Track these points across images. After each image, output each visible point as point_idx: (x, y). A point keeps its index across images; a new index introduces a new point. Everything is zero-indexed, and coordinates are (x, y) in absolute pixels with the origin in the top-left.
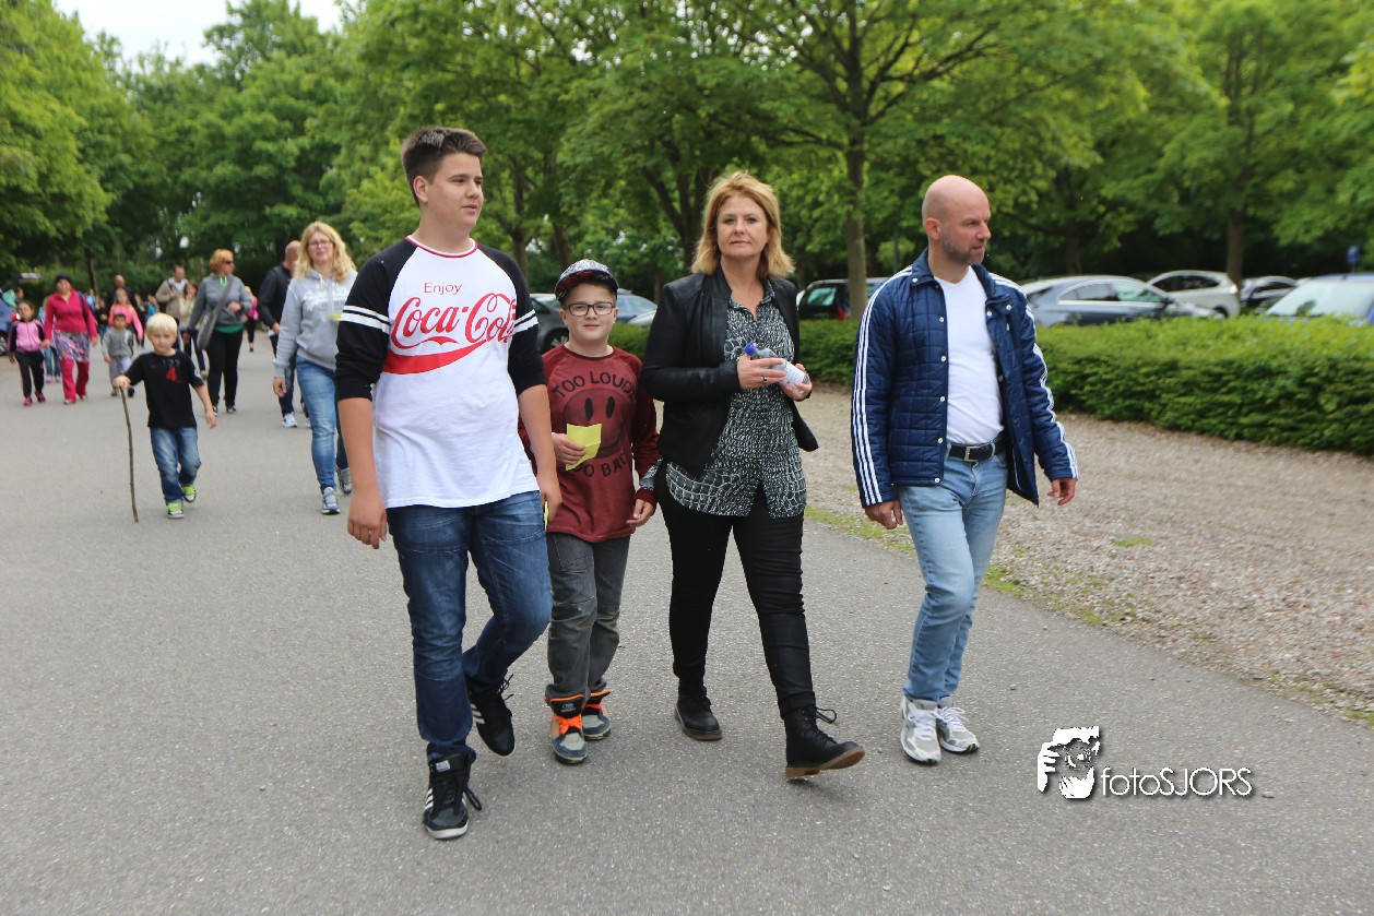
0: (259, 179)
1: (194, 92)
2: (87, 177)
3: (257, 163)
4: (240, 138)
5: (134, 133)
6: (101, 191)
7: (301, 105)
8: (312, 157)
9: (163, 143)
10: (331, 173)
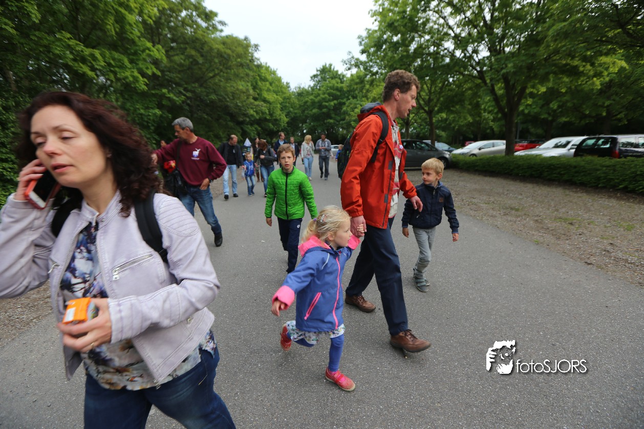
0: (324, 113)
1: (307, 92)
2: (282, 114)
3: (323, 109)
4: (319, 102)
5: (294, 103)
6: (285, 118)
7: (334, 92)
8: (337, 106)
9: (301, 106)
10: (344, 108)
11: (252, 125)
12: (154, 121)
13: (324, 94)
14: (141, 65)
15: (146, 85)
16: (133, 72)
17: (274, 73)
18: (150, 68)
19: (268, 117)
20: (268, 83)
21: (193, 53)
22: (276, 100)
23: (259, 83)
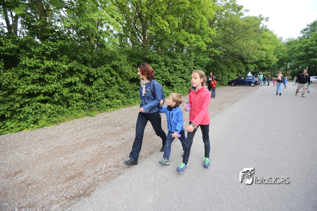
0: (309, 54)
2: (274, 57)
3: (309, 51)
4: (306, 47)
5: (283, 50)
6: (276, 59)
11: (252, 64)
12: (206, 64)
14: (206, 39)
15: (206, 47)
16: (202, 42)
17: (271, 33)
18: (209, 39)
19: (264, 59)
20: (267, 39)
21: (229, 29)
22: (271, 49)
23: (261, 40)
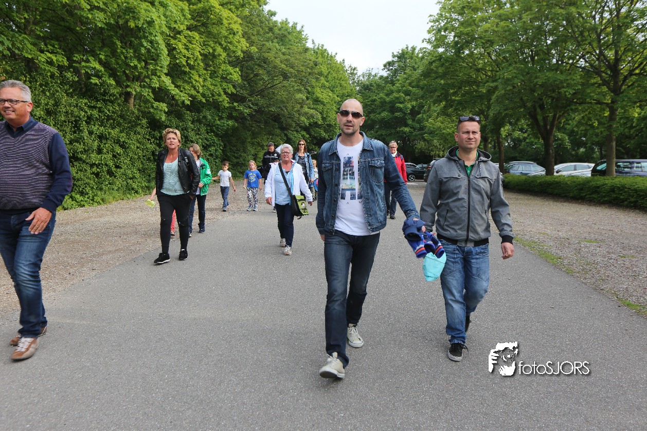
1: (378, 86)
3: (396, 112)
4: (390, 102)
8: (416, 108)
10: (421, 115)
13: (399, 91)
15: (228, 102)
17: (332, 58)
18: (229, 87)
